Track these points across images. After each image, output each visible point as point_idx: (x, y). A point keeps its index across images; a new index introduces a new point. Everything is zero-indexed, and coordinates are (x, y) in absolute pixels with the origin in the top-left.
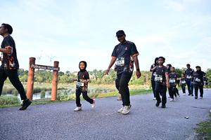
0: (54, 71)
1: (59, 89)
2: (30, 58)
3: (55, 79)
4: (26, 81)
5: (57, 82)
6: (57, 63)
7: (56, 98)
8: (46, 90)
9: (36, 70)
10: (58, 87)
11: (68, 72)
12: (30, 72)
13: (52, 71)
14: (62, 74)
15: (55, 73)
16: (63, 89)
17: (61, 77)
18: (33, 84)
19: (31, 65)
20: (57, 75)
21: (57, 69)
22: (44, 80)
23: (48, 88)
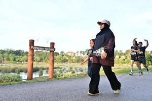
0: (51, 51)
1: (55, 68)
2: (30, 41)
3: (51, 59)
4: (26, 61)
5: (53, 61)
6: (53, 44)
7: (53, 76)
8: (43, 69)
9: (35, 51)
10: (54, 66)
11: (62, 52)
12: (30, 53)
13: (49, 51)
14: (57, 54)
15: (52, 53)
16: (59, 68)
17: (56, 57)
18: (33, 64)
19: (30, 46)
20: (53, 55)
21: (53, 50)
22: (41, 60)
23: (45, 67)
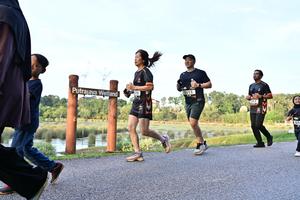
0: (110, 98)
1: (120, 131)
2: (70, 77)
3: (112, 113)
4: (64, 117)
5: (115, 118)
6: (115, 84)
7: (115, 147)
8: (97, 133)
9: (80, 96)
10: (118, 127)
12: (71, 101)
13: (107, 98)
14: (124, 103)
15: (113, 101)
16: (126, 130)
17: (122, 109)
18: (76, 122)
19: (71, 87)
20: (116, 105)
22: (92, 115)
23: (99, 128)
